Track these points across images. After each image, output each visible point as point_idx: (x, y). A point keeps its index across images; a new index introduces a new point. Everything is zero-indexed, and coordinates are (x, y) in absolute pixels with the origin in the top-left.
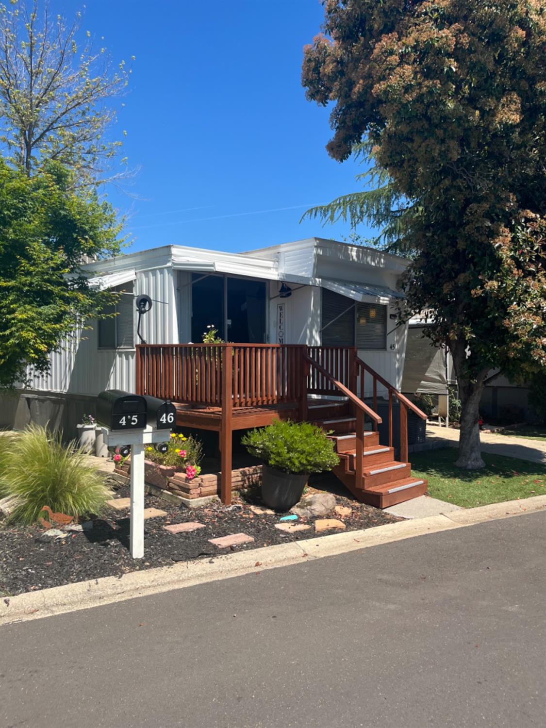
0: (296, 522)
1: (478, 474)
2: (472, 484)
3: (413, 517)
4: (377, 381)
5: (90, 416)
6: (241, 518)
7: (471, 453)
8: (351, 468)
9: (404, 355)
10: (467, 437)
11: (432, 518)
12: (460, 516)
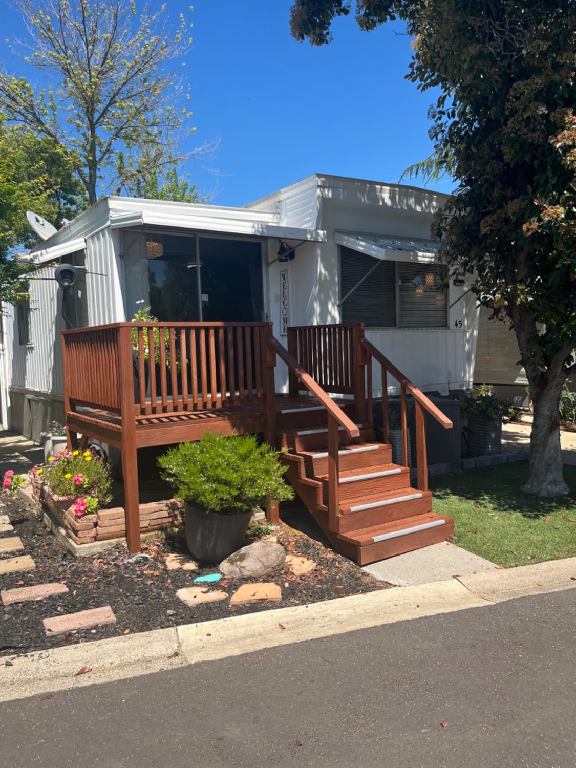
0: (213, 586)
1: (554, 504)
2: (535, 523)
3: (402, 582)
4: (388, 373)
5: (54, 422)
6: (139, 576)
7: (547, 472)
8: (326, 502)
9: (475, 333)
10: (541, 449)
11: (433, 586)
12: (485, 582)
